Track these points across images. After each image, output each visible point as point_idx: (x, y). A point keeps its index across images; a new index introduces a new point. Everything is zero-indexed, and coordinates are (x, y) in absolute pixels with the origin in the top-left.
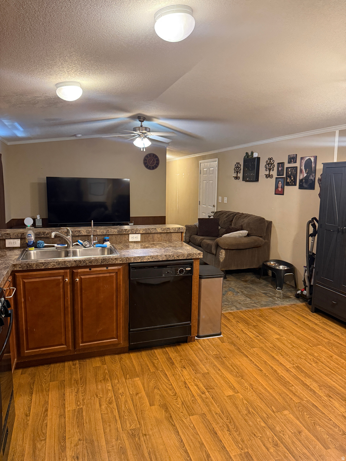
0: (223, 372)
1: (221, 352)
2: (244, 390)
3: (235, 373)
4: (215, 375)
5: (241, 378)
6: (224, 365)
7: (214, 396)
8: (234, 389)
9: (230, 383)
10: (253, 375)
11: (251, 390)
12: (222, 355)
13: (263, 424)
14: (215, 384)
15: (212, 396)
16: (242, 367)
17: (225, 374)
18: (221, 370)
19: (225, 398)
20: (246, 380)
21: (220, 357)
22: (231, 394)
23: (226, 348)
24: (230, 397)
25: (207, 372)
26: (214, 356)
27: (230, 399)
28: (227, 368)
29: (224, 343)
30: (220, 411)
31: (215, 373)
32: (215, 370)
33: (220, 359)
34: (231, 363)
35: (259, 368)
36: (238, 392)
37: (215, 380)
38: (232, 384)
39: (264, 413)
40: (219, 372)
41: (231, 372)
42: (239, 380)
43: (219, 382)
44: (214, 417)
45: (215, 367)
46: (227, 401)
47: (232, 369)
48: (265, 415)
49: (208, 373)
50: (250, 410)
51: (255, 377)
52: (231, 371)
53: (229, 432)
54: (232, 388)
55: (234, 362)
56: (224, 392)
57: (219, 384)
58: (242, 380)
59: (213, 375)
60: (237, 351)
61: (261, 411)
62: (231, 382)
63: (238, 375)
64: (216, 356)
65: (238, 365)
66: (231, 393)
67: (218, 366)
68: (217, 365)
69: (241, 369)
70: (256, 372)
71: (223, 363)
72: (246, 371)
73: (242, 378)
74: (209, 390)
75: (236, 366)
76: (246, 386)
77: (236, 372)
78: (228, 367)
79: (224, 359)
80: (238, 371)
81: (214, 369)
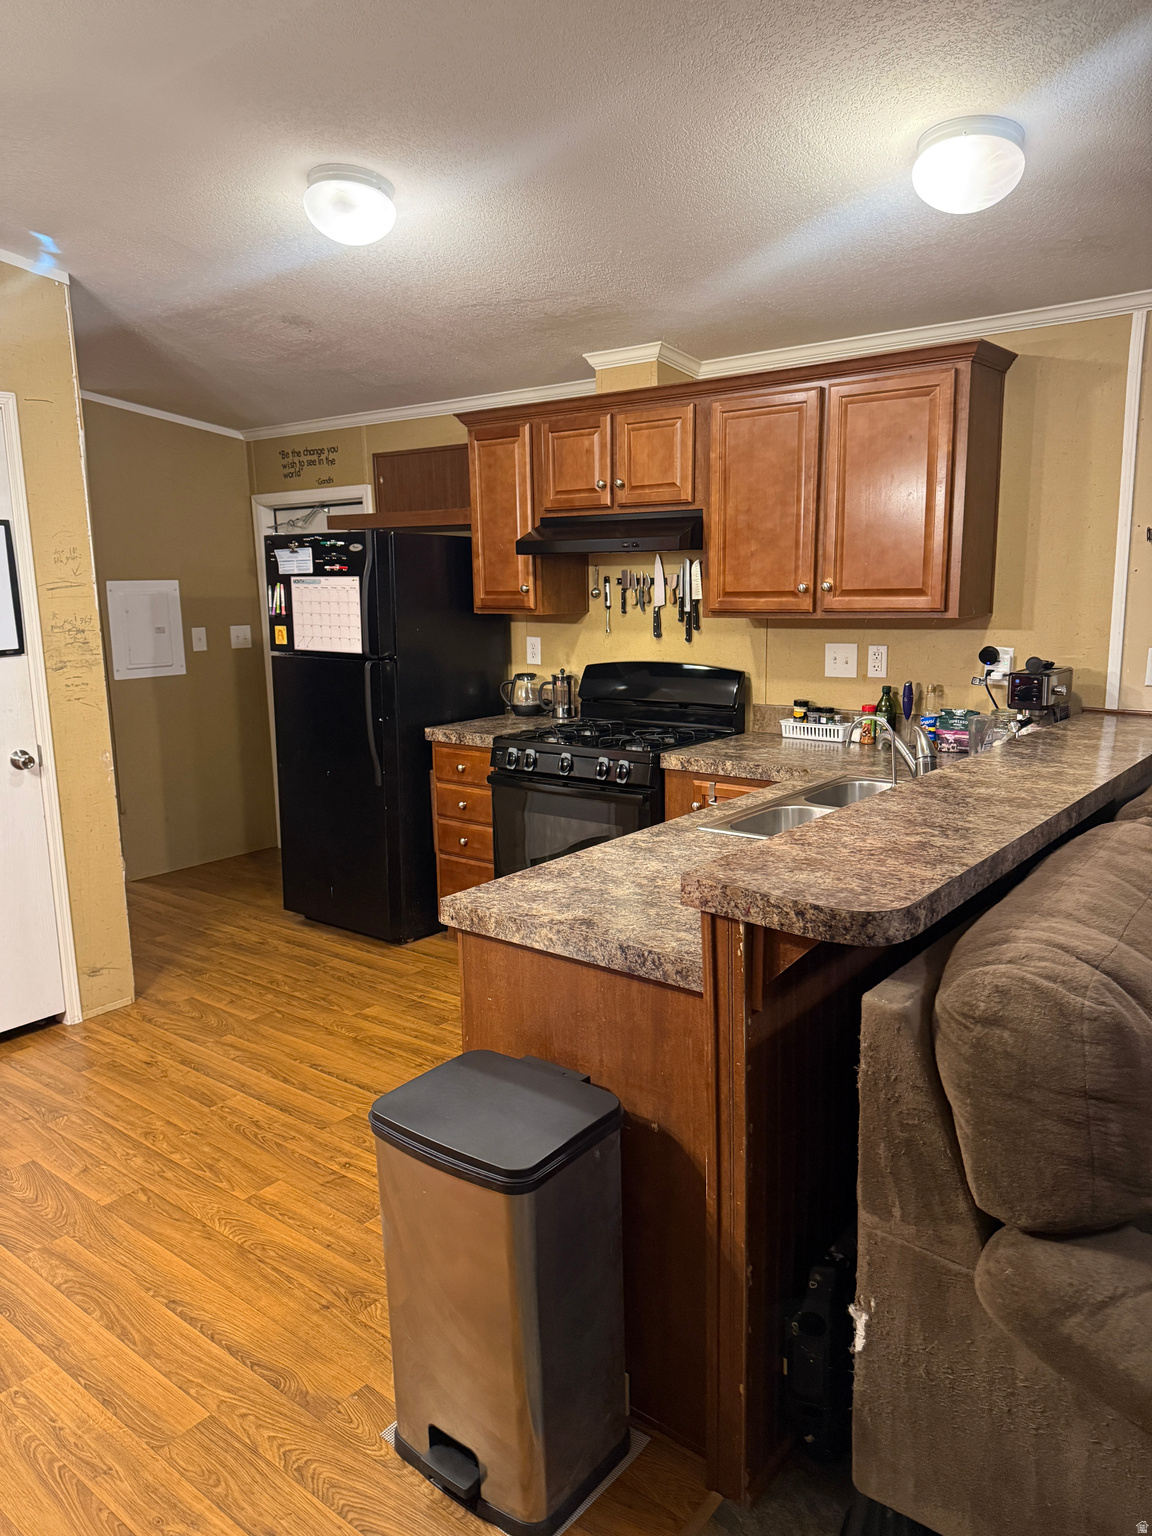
0: (312, 1243)
1: (351, 1326)
2: (230, 1213)
3: (272, 1253)
4: (336, 1224)
5: (246, 1246)
6: (319, 1273)
7: (315, 1169)
8: (263, 1205)
9: (280, 1217)
10: (206, 1274)
11: (208, 1223)
12: (342, 1311)
13: (176, 1157)
14: (325, 1196)
15: (319, 1167)
16: (248, 1288)
17: (306, 1240)
18: (321, 1247)
19: (281, 1175)
20: (226, 1245)
21: (347, 1300)
22: (267, 1189)
23: (336, 1358)
24: (269, 1181)
25: (367, 1224)
26: (373, 1296)
27: (268, 1177)
28: (303, 1263)
29: (358, 1386)
30: (287, 1145)
31: (340, 1230)
32: (342, 1238)
33: (342, 1290)
34: (296, 1292)
35: (180, 1309)
36: (248, 1201)
37: (329, 1208)
38: (273, 1216)
39: (172, 1178)
40: (328, 1238)
41: (287, 1254)
42: (252, 1237)
43: (312, 1207)
44: (298, 1131)
45: (349, 1249)
46: (273, 1170)
47: (283, 1268)
48: (169, 1174)
49: (360, 1221)
50: (208, 1174)
51: (197, 1268)
52: (286, 1256)
53: (255, 1120)
54: (267, 1207)
55: (285, 1300)
56: (291, 1188)
57: (312, 1201)
58: (239, 1242)
59: (342, 1220)
60: (285, 1362)
61: (180, 1180)
62: (277, 1219)
63: (258, 1252)
64: (363, 1300)
65: (266, 1290)
66: (269, 1192)
67: (341, 1260)
68: (345, 1262)
69: (249, 1278)
70: (194, 1289)
71: (324, 1277)
72: (229, 1278)
73: (240, 1246)
74: (333, 1177)
75: (272, 1282)
76: (226, 1225)
77: (267, 1260)
78: (301, 1269)
79: (328, 1297)
80: (262, 1265)
81: (349, 1243)
